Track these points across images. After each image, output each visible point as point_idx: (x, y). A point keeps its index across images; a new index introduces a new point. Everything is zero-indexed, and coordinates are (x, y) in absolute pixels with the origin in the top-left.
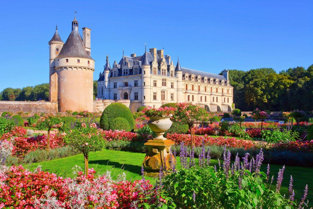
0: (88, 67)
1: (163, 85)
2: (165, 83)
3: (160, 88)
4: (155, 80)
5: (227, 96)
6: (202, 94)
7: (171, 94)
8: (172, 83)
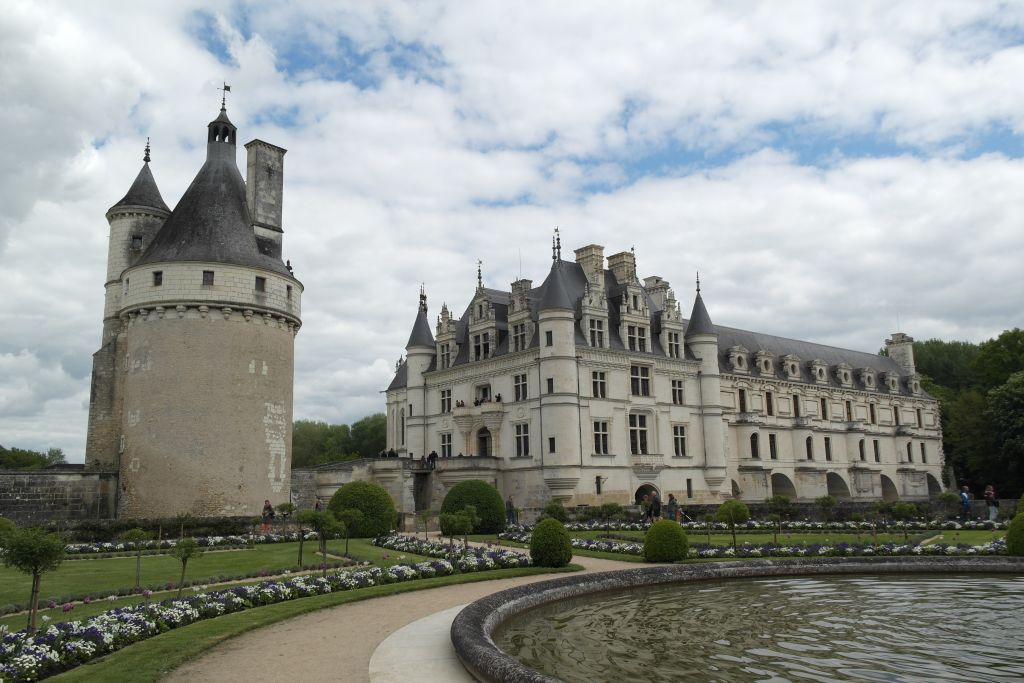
0: (255, 302)
1: (635, 392)
2: (645, 382)
3: (621, 405)
4: (600, 369)
5: (918, 437)
6: (810, 428)
7: (676, 428)
8: (674, 384)
